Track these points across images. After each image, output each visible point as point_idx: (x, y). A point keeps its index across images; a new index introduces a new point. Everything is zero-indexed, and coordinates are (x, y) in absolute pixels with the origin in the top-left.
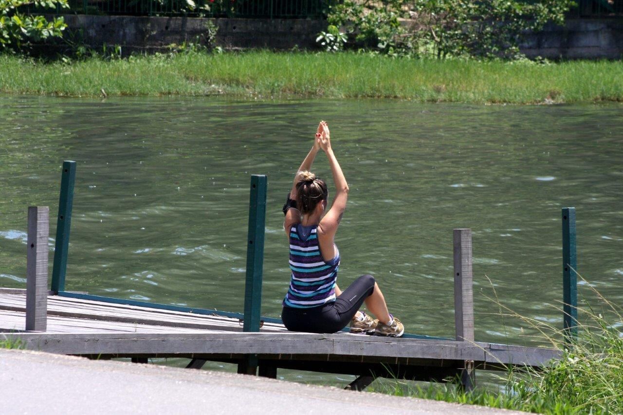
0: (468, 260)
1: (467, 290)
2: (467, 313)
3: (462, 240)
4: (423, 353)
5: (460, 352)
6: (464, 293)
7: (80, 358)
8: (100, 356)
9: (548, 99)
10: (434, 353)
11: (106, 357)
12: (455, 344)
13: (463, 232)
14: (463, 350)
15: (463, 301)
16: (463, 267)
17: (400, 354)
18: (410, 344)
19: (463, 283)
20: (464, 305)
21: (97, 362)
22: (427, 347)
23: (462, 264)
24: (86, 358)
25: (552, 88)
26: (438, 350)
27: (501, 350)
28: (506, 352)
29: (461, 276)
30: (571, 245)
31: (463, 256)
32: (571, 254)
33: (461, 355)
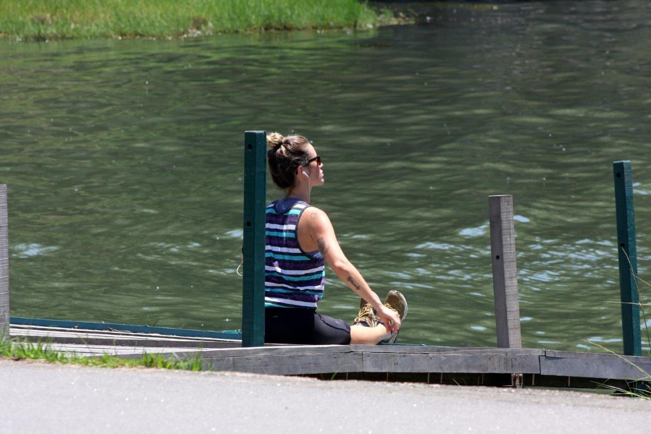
0: (510, 237)
1: (511, 278)
2: (512, 310)
3: (502, 211)
4: (468, 367)
5: (510, 362)
6: (508, 283)
7: (309, 379)
8: (334, 375)
9: (192, 29)
10: (480, 366)
11: (341, 376)
12: (504, 352)
13: (503, 200)
14: (514, 360)
15: (507, 294)
16: (504, 246)
17: (441, 368)
18: (452, 354)
19: (506, 269)
20: (508, 298)
21: (333, 383)
22: (471, 357)
23: (504, 243)
24: (316, 379)
25: (194, 13)
26: (484, 362)
27: (558, 358)
28: (563, 360)
29: (502, 260)
30: (628, 212)
31: (504, 232)
32: (628, 223)
33: (512, 366)
